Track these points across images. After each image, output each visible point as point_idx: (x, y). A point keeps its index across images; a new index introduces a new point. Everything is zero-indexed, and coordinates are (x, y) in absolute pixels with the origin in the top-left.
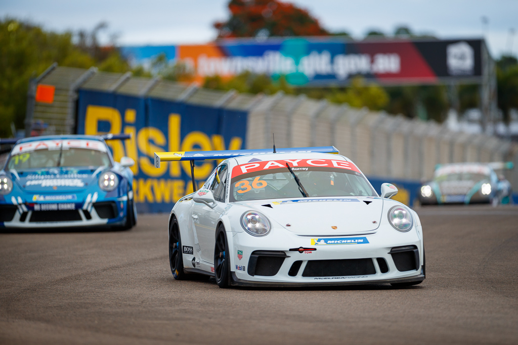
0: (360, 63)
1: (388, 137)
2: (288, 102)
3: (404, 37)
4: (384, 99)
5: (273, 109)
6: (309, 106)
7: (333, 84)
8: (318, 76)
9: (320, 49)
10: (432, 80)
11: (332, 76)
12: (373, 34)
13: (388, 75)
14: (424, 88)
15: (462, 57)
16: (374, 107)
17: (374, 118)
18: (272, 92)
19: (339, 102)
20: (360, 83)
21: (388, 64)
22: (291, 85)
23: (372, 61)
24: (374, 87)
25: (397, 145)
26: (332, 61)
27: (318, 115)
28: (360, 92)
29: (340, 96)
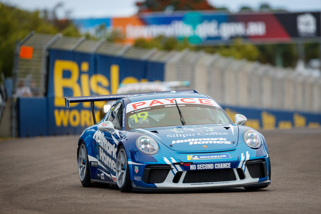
0: (237, 29)
1: (261, 79)
2: (192, 56)
3: (266, 11)
4: (256, 53)
5: (182, 60)
6: (206, 59)
7: (220, 43)
8: (209, 38)
9: (210, 19)
10: (287, 40)
11: (218, 38)
12: (244, 8)
13: (257, 37)
14: (281, 46)
15: (307, 24)
16: (250, 58)
17: (250, 67)
18: (180, 49)
19: (226, 56)
20: (240, 42)
21: (257, 29)
22: (192, 44)
23: (246, 27)
24: (249, 46)
25: (267, 85)
26: (218, 28)
27: (212, 65)
28: (239, 49)
29: (225, 51)
